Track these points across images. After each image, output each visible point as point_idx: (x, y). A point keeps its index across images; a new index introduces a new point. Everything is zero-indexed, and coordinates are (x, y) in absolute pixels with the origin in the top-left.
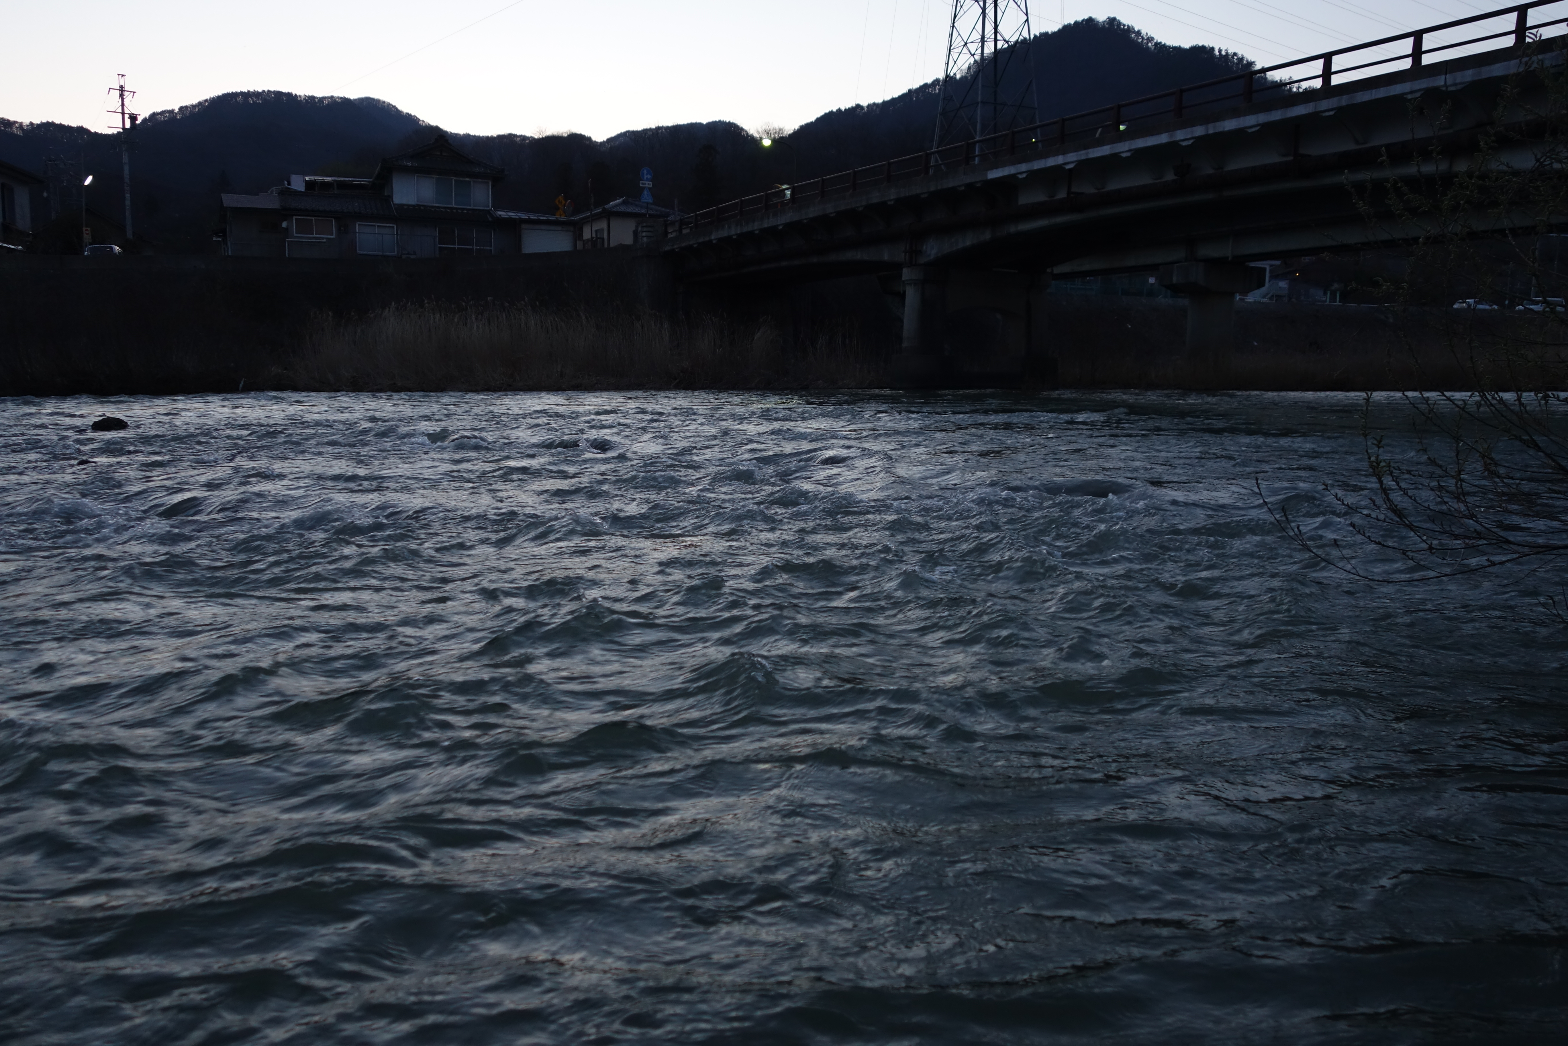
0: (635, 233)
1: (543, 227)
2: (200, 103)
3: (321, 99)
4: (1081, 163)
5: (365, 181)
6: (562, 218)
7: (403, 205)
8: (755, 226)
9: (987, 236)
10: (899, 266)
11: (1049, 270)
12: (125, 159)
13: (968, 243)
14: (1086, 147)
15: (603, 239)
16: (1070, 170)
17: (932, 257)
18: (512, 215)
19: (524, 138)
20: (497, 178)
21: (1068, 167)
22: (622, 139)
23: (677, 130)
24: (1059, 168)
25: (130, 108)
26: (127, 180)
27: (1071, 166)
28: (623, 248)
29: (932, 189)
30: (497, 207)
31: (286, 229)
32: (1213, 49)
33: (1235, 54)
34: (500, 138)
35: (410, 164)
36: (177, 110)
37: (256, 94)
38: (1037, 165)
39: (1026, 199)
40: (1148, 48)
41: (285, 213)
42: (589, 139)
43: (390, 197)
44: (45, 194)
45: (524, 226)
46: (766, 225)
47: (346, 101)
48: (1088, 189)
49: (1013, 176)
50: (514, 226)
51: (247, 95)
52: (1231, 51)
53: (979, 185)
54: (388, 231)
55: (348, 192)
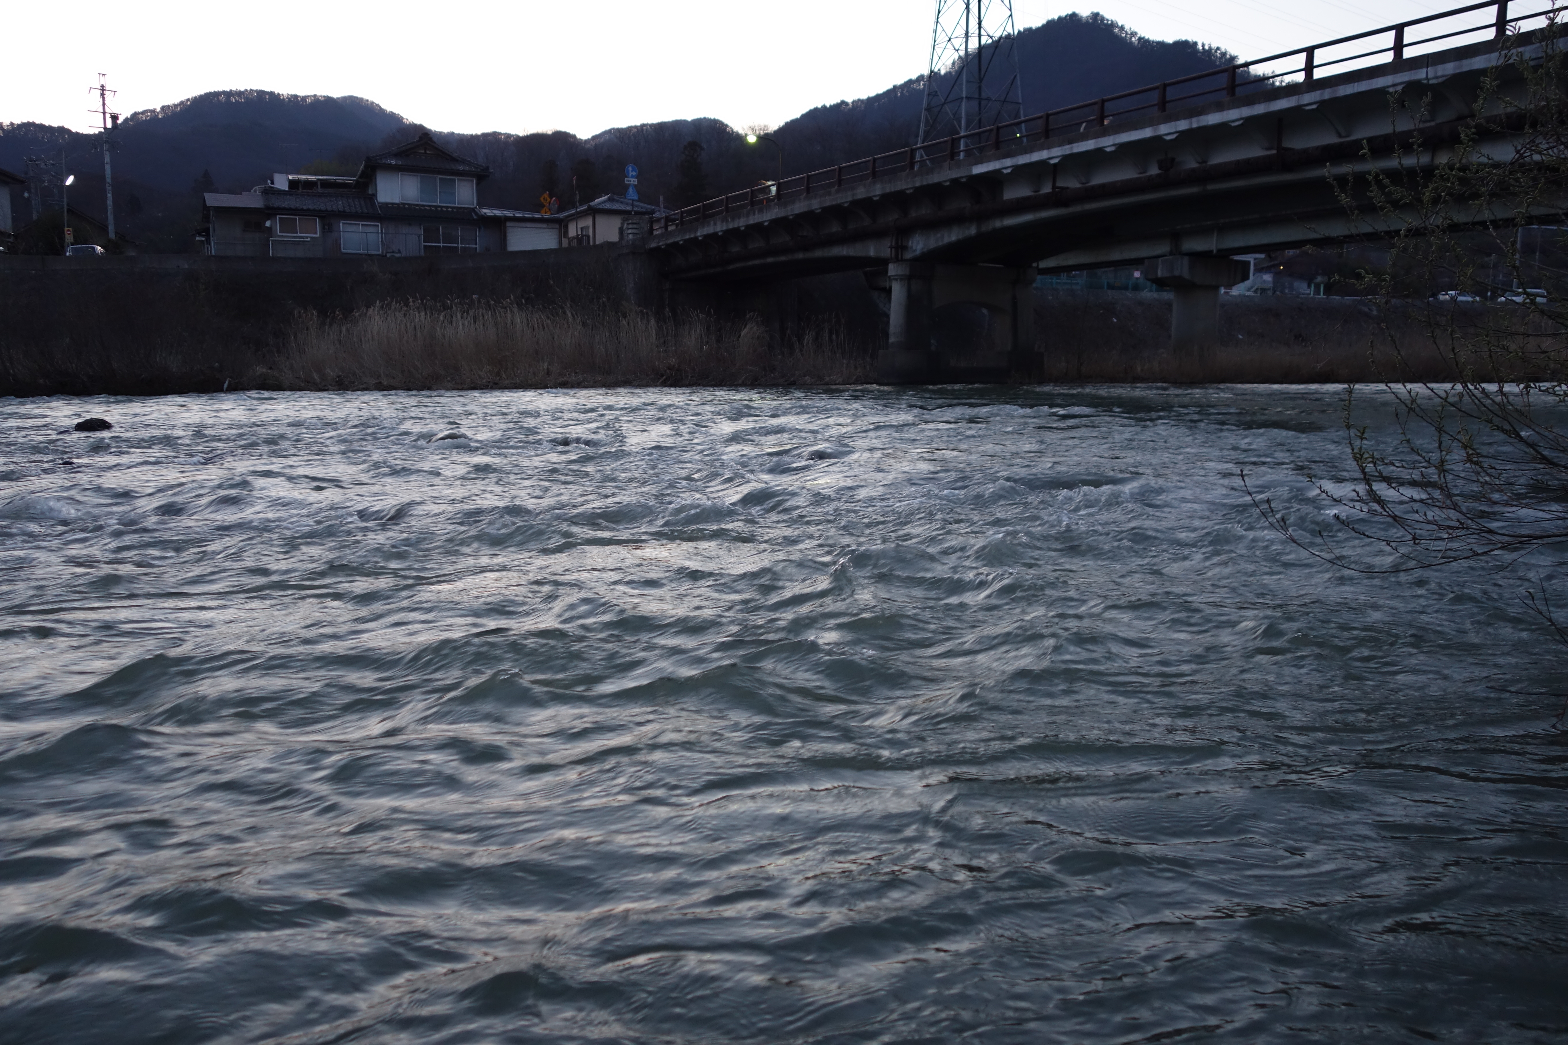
0: (621, 231)
1: (528, 225)
2: (182, 103)
3: (304, 98)
4: (1066, 158)
5: (349, 180)
6: (547, 216)
7: (387, 204)
8: (741, 223)
9: (972, 231)
10: (884, 262)
11: (1034, 265)
12: (107, 159)
13: (954, 238)
14: (1071, 142)
15: (588, 236)
16: (1055, 165)
17: (918, 252)
18: (498, 213)
19: (508, 136)
20: (481, 176)
21: (1052, 162)
22: (607, 137)
23: (661, 128)
24: (1043, 163)
25: (111, 108)
26: (109, 180)
27: (1056, 161)
28: (609, 245)
29: (918, 184)
30: (481, 204)
31: (270, 229)
32: (1196, 44)
33: (1218, 49)
34: (485, 136)
35: (393, 162)
36: (158, 110)
37: (240, 94)
38: (1023, 160)
39: (1011, 194)
40: (1131, 43)
41: (269, 212)
42: (574, 136)
43: (374, 195)
44: (26, 195)
45: (508, 224)
46: (751, 222)
47: (329, 100)
48: (1072, 183)
49: (998, 172)
50: (499, 224)
51: (229, 94)
52: (1214, 46)
53: (964, 180)
54: (372, 229)
55: (331, 190)
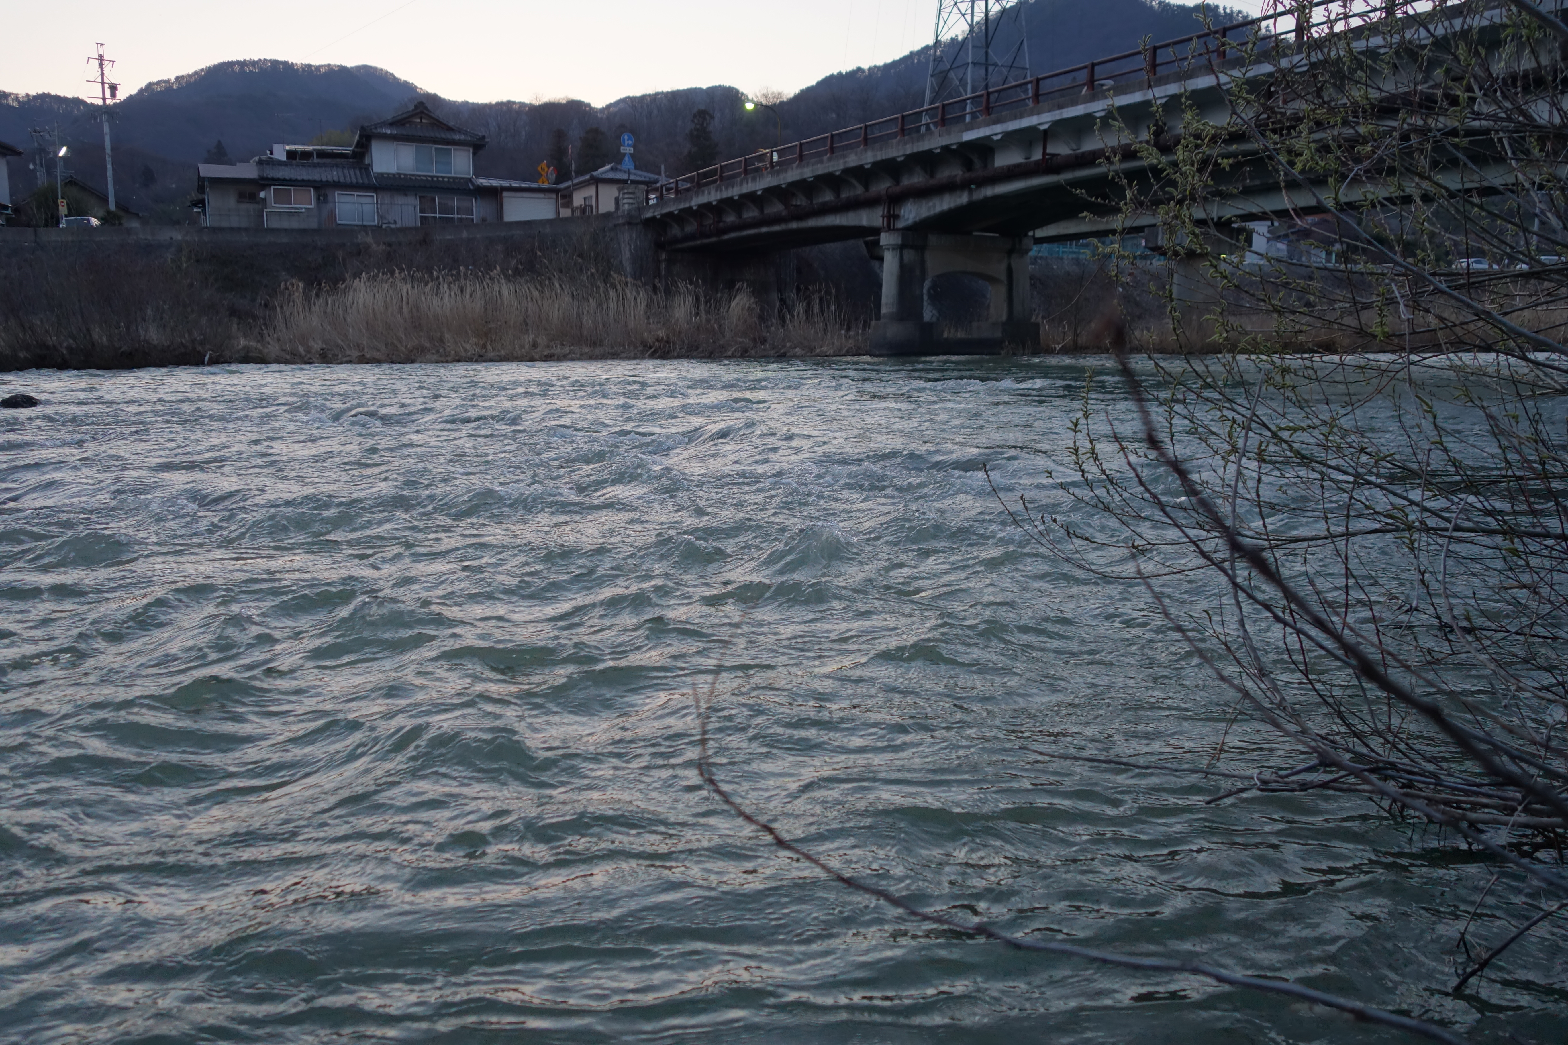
0: (617, 200)
1: (525, 195)
2: (196, 73)
3: (318, 68)
5: (348, 150)
6: (545, 185)
7: (383, 174)
8: (735, 192)
9: (964, 199)
10: (876, 231)
11: (1031, 233)
12: (106, 129)
13: (946, 207)
15: (591, 206)
17: (910, 222)
18: (495, 183)
19: (522, 104)
20: (477, 146)
22: (622, 105)
23: (674, 96)
26: (108, 150)
27: (1046, 127)
29: (908, 152)
30: (477, 175)
31: (264, 200)
34: (500, 104)
35: (388, 132)
37: (253, 63)
38: (1013, 126)
39: (1004, 160)
40: (1152, 7)
41: (264, 183)
42: (589, 105)
43: (370, 165)
45: (505, 194)
46: (745, 191)
47: (343, 70)
48: (1061, 149)
49: (988, 138)
50: (494, 193)
51: (243, 64)
52: (1236, 9)
53: (955, 147)
54: (368, 200)
55: (328, 161)
